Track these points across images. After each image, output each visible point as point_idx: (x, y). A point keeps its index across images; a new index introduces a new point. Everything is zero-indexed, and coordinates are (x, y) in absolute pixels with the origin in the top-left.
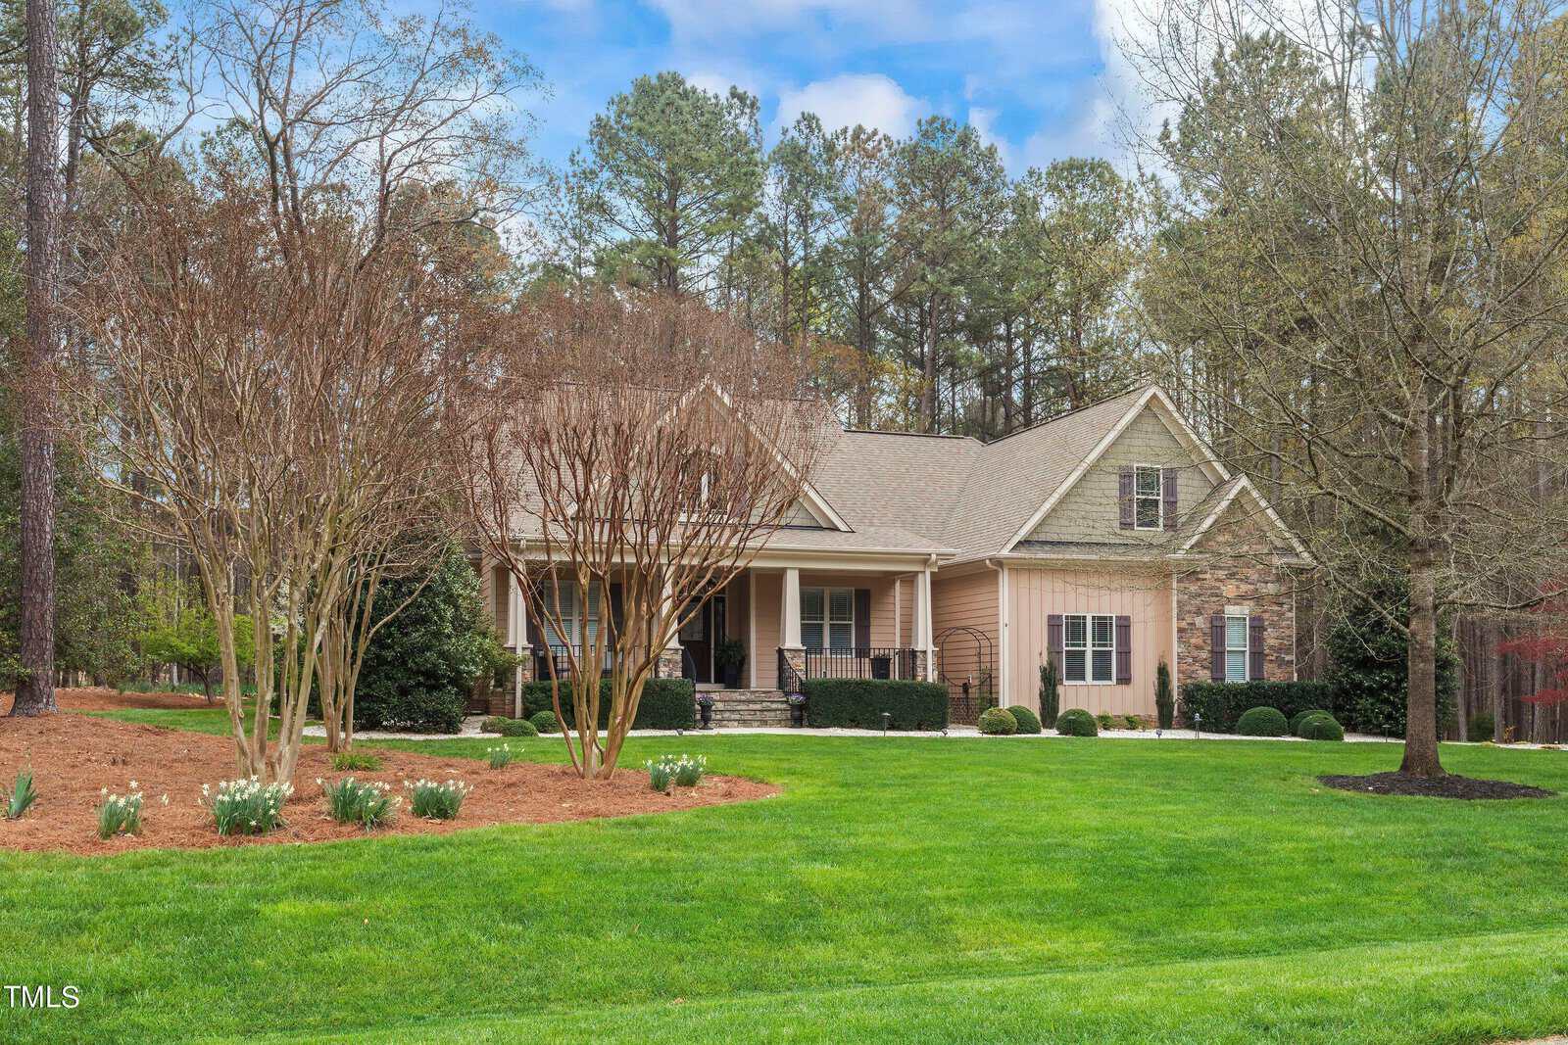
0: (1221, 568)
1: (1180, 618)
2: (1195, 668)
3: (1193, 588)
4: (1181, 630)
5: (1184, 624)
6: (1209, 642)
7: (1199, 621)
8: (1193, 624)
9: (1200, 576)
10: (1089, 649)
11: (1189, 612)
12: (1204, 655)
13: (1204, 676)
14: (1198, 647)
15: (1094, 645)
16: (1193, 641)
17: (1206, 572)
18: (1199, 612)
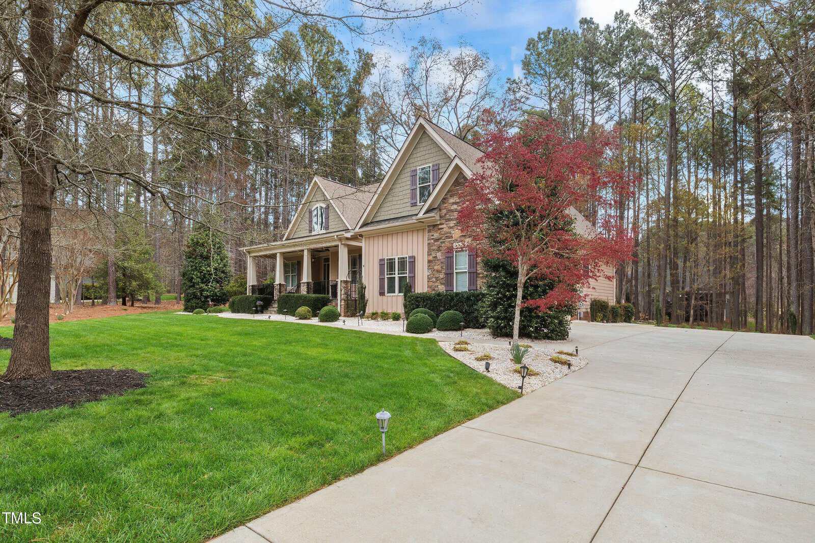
0: (452, 220)
1: (429, 255)
2: (437, 284)
3: (436, 235)
4: (429, 261)
5: (431, 258)
6: (444, 267)
7: (439, 255)
8: (436, 257)
9: (440, 227)
10: (397, 276)
11: (434, 250)
12: (442, 276)
13: (442, 288)
14: (438, 271)
15: (399, 274)
16: (436, 267)
17: (443, 224)
18: (439, 249)
